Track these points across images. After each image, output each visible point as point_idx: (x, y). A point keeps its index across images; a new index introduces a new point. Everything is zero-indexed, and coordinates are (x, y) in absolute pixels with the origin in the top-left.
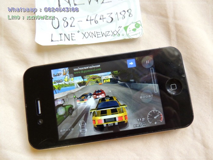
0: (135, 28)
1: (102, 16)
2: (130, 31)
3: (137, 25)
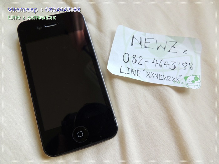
0: (194, 80)
1: (166, 62)
2: (189, 81)
3: (196, 79)
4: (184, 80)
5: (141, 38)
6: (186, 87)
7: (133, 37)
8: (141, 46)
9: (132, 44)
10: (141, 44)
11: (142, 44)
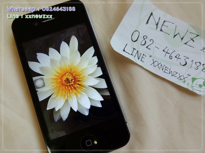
4: (191, 81)
5: (160, 18)
6: (191, 89)
7: (152, 14)
8: (157, 28)
9: (147, 23)
10: (157, 25)
11: (159, 25)
